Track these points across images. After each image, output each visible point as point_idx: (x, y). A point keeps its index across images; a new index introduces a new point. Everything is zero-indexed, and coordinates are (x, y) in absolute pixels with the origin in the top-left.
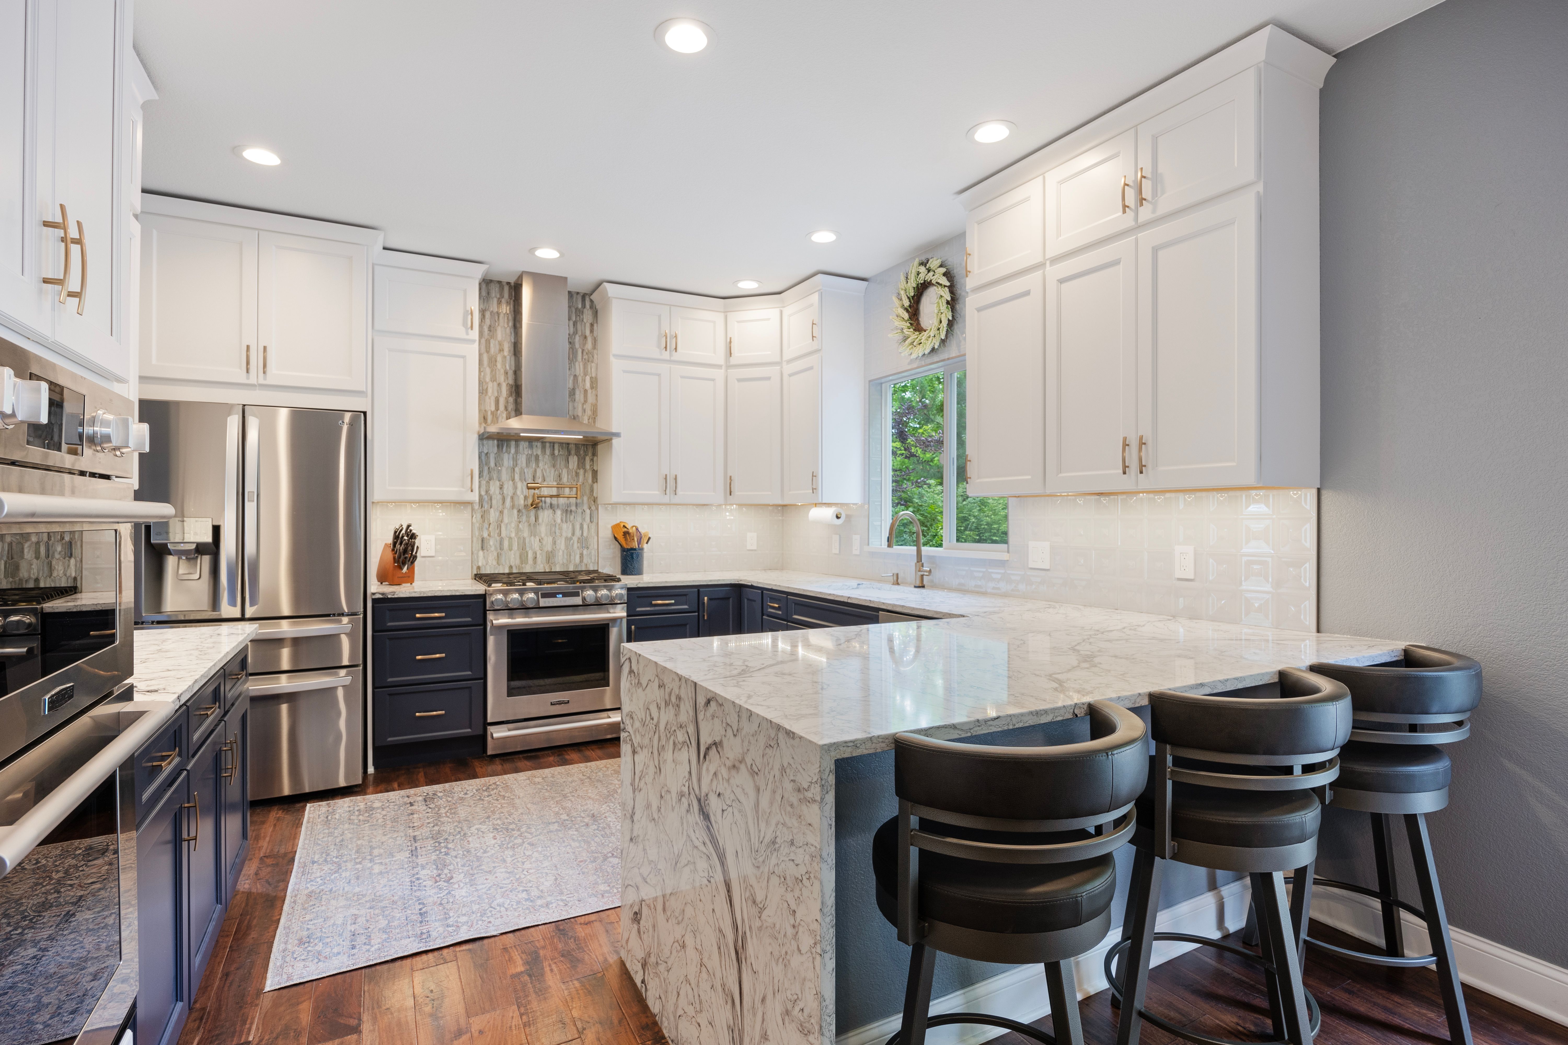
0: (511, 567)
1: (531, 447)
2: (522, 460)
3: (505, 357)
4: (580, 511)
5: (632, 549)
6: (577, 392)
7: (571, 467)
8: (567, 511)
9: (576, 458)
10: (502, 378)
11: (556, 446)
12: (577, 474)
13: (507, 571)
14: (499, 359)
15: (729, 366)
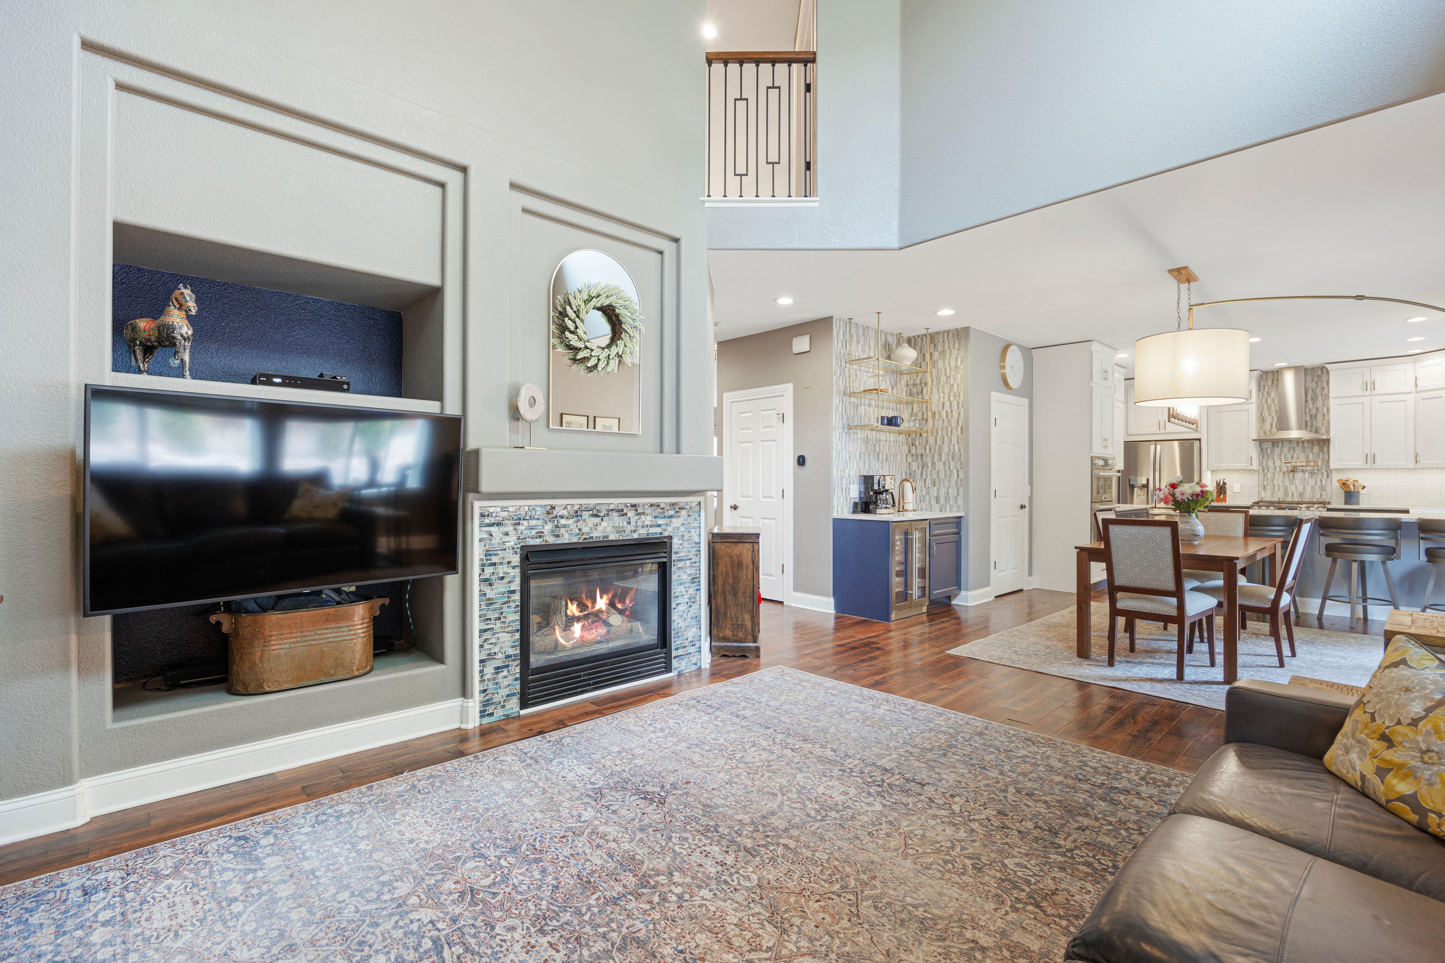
1: (1291, 444)
2: (1286, 450)
4: (1320, 472)
5: (1352, 492)
6: (1318, 415)
7: (1314, 451)
8: (1312, 473)
9: (1317, 448)
10: (1274, 414)
11: (1306, 443)
12: (1317, 455)
14: (1273, 405)
15: (1417, 392)
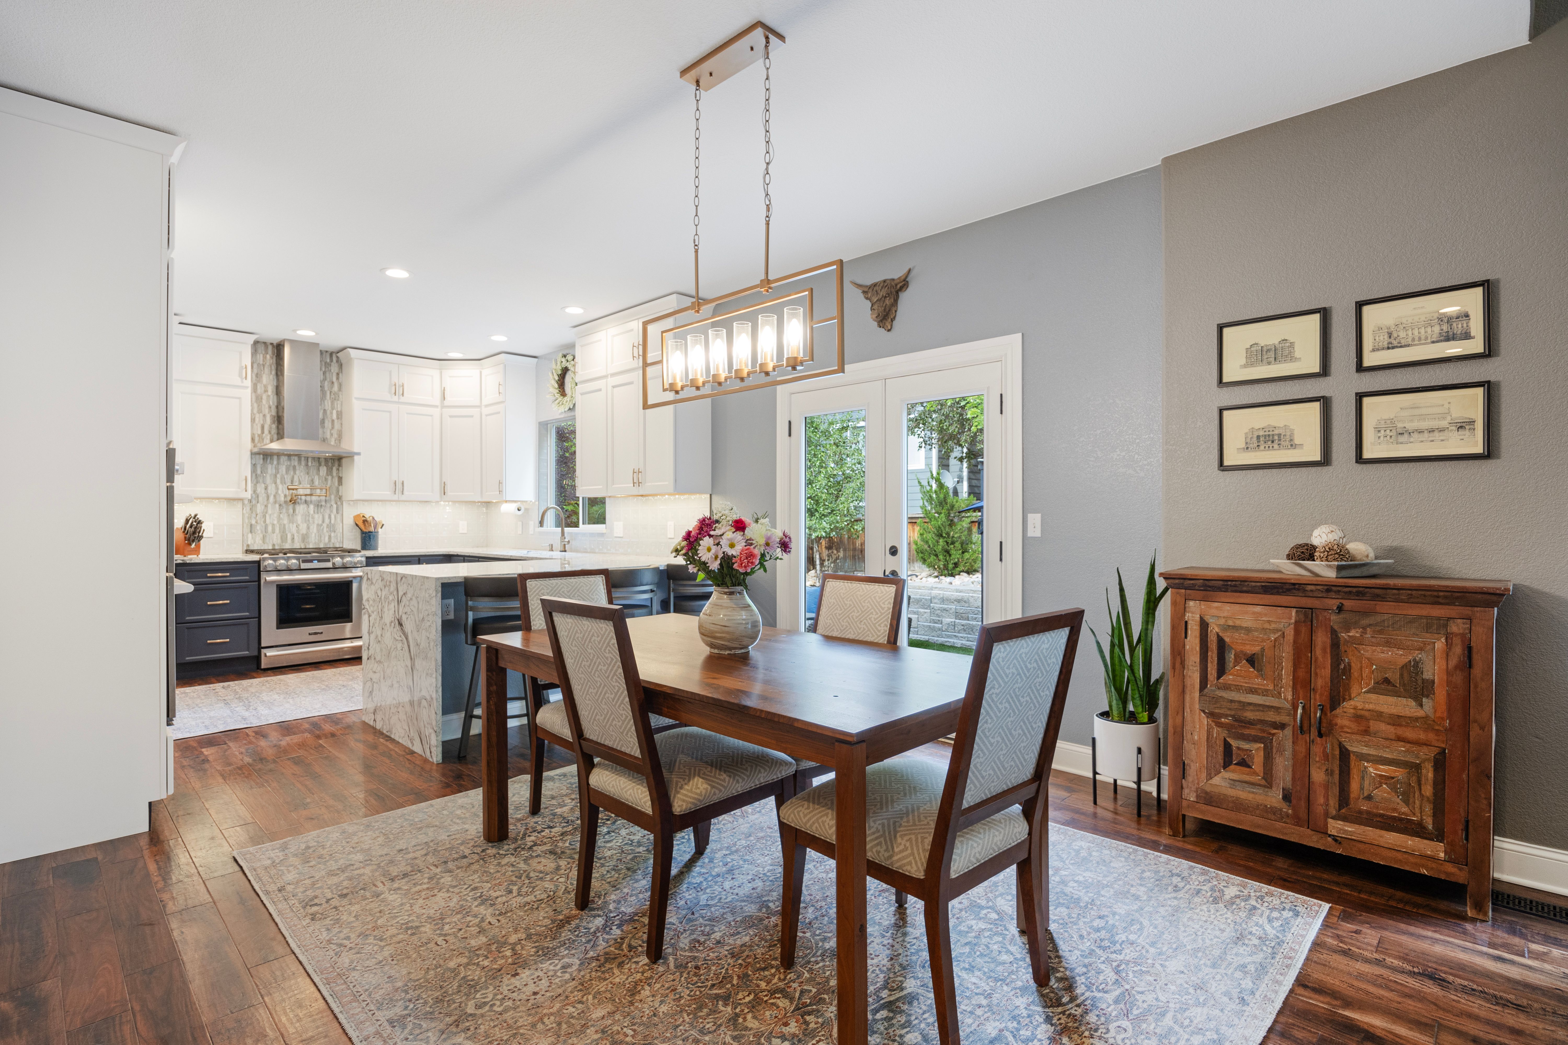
0: (274, 545)
1: (290, 460)
2: (283, 469)
3: (269, 396)
4: (328, 505)
5: (370, 532)
6: (326, 422)
7: (321, 473)
8: (318, 506)
9: (325, 468)
10: (266, 411)
11: (310, 460)
12: (326, 480)
13: (271, 547)
14: (264, 397)
15: (443, 407)
